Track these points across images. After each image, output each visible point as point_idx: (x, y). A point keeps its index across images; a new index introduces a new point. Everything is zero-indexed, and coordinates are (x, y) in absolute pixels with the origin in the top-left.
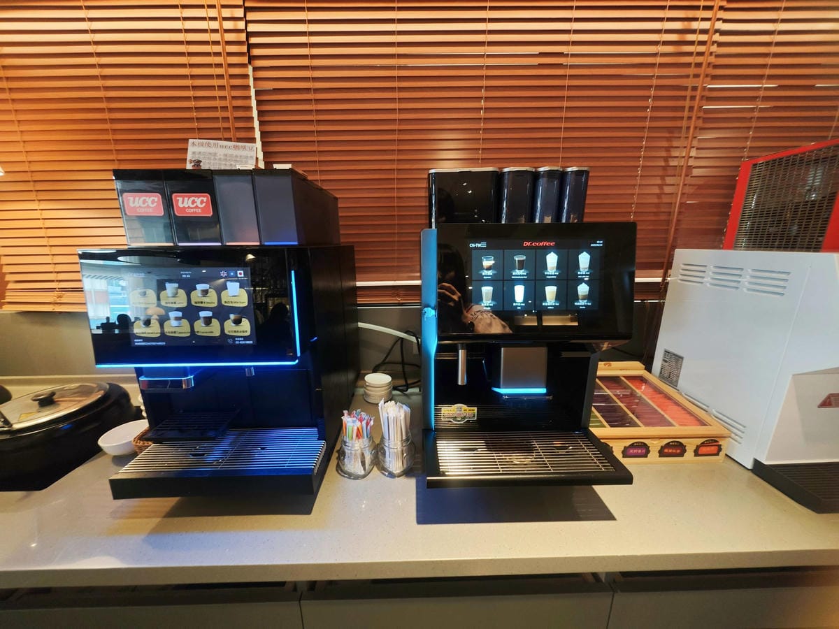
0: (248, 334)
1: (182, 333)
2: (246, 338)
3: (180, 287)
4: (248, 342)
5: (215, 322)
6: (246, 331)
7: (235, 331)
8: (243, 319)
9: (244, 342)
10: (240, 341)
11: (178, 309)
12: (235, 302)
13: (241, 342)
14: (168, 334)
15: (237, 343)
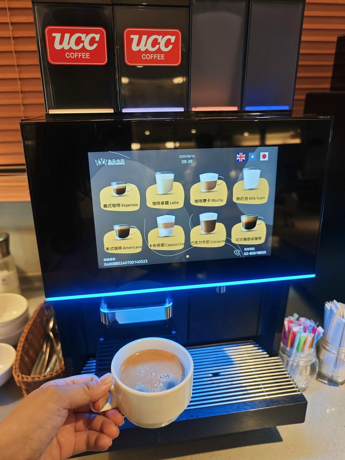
0: (262, 241)
1: (173, 245)
2: (258, 247)
3: (175, 180)
4: (260, 253)
5: (220, 227)
6: (260, 238)
7: (245, 239)
8: (258, 222)
9: (254, 253)
10: (249, 251)
11: (170, 212)
12: (251, 198)
13: (251, 253)
14: (152, 248)
15: (246, 254)
